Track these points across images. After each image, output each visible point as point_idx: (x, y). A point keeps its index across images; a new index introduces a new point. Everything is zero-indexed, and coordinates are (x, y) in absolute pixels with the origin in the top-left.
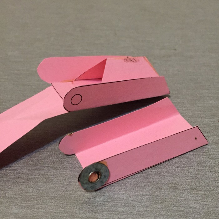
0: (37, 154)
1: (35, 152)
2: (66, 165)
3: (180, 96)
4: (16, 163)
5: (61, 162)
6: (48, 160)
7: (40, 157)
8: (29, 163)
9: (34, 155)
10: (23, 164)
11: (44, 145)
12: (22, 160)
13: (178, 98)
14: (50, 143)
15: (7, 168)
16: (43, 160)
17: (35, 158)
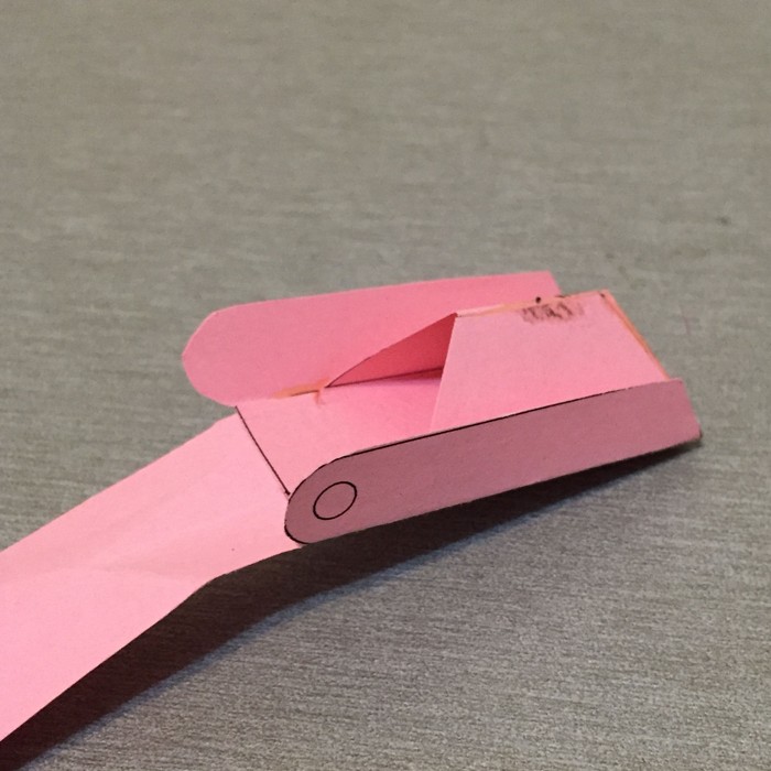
0: (176, 690)
1: (169, 681)
2: (290, 746)
3: (739, 441)
4: (100, 731)
5: (268, 733)
6: (218, 720)
7: (192, 708)
8: (149, 731)
9: (166, 694)
10: (126, 735)
11: (204, 653)
12: (118, 717)
13: (733, 453)
14: (229, 643)
15: (64, 752)
16: (200, 719)
17: (172, 711)
